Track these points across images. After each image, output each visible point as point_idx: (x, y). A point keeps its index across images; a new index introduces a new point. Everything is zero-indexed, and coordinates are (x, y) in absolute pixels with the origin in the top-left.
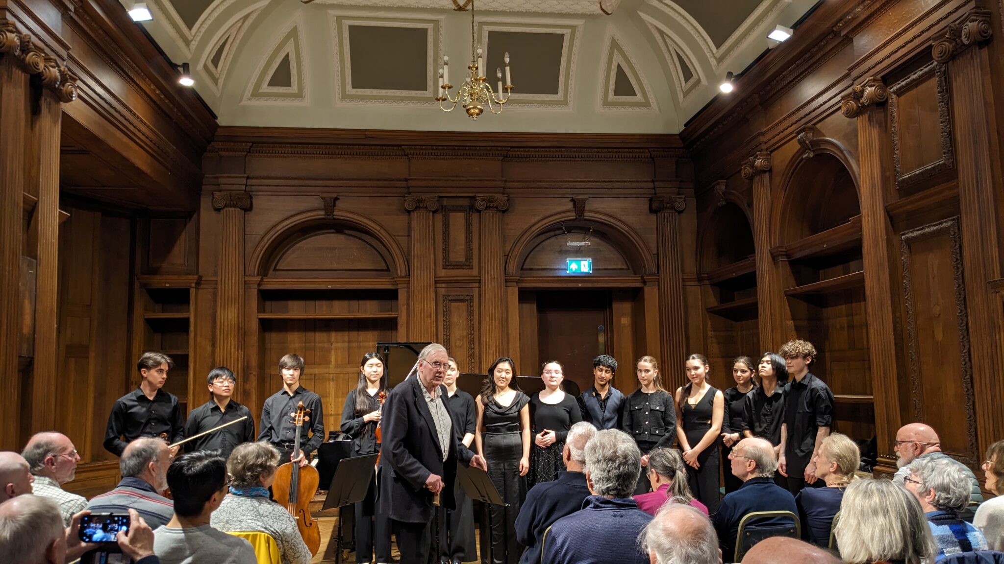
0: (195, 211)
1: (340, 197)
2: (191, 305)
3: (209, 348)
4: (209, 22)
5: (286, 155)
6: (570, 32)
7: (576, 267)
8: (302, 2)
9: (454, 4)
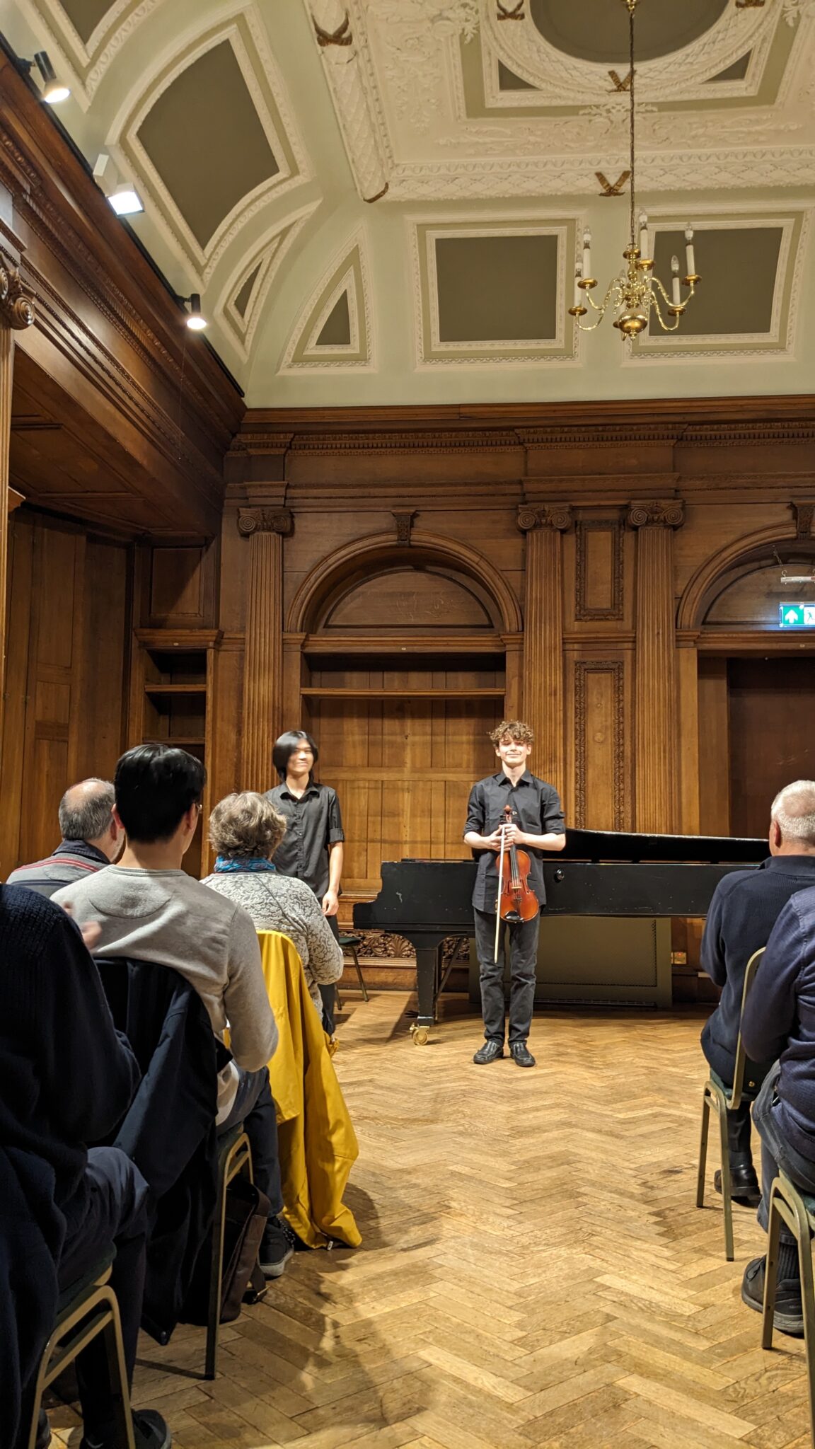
0: (213, 538)
1: (421, 513)
2: (208, 673)
3: (233, 737)
4: (230, 238)
5: (342, 451)
6: (792, 224)
7: (796, 617)
8: (365, 200)
9: (600, 185)
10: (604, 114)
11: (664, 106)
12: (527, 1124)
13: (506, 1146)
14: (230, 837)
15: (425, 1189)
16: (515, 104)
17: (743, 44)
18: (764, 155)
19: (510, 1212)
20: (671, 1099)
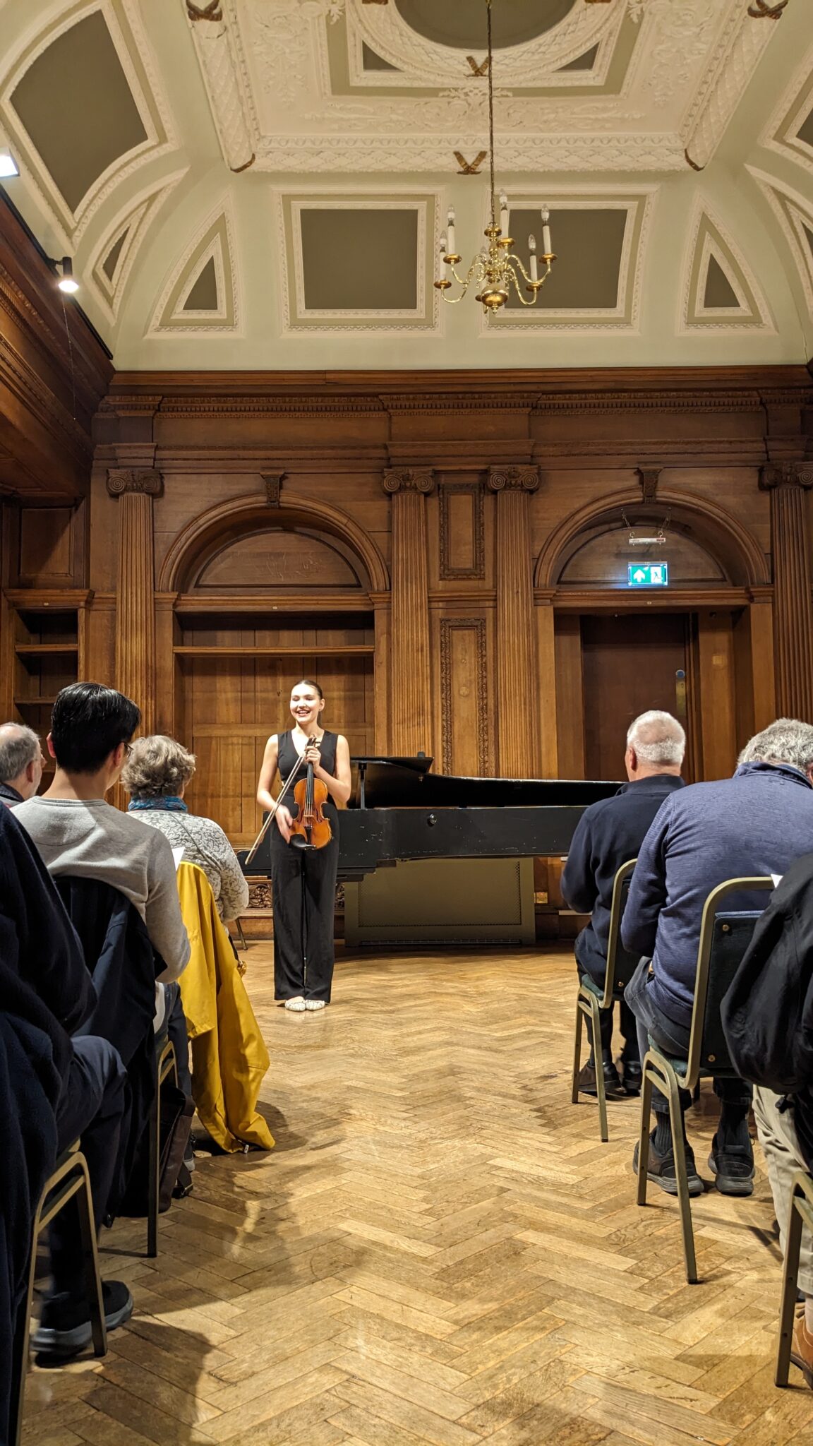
0: (83, 498)
1: (289, 475)
2: (80, 632)
4: (99, 203)
5: (210, 414)
6: (636, 206)
7: (643, 576)
8: (231, 169)
9: (458, 164)
10: (463, 96)
11: (519, 92)
12: (412, 1045)
13: (394, 1064)
14: (139, 777)
15: (325, 1101)
16: (379, 84)
17: (592, 37)
18: (609, 141)
19: (405, 1115)
20: (542, 1019)
